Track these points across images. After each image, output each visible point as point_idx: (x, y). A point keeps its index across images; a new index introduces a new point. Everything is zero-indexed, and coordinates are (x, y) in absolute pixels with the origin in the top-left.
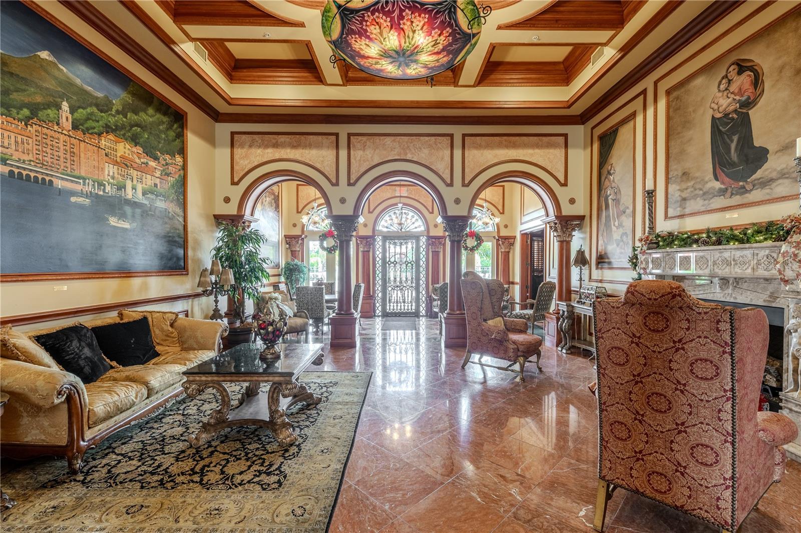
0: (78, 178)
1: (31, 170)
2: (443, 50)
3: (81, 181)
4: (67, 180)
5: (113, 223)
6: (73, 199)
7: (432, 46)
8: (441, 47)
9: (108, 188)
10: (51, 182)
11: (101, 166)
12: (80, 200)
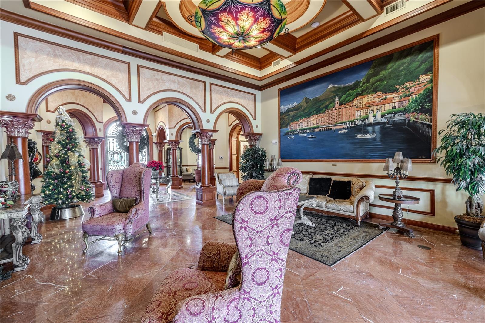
0: (342, 123)
1: (327, 127)
2: (219, 26)
3: (343, 124)
4: (337, 126)
5: (359, 137)
6: (339, 132)
7: (222, 33)
8: (219, 29)
9: (357, 122)
10: (331, 128)
11: (353, 113)
12: (343, 131)
